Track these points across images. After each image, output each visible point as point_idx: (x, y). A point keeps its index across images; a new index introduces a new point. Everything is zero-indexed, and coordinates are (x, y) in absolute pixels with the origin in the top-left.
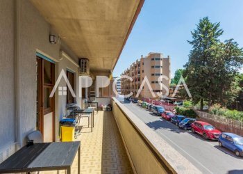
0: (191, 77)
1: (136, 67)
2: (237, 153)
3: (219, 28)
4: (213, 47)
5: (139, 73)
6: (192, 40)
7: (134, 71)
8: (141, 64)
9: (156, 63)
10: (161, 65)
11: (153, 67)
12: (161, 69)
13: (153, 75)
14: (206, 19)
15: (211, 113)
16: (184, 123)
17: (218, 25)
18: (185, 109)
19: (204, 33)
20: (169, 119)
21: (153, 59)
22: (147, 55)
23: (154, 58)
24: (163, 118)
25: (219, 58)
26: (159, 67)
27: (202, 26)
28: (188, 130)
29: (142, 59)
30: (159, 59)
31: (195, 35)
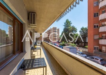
1: (49, 31)
4: (69, 27)
5: (50, 33)
9: (55, 30)
12: (57, 32)
14: (68, 19)
17: (71, 21)
19: (67, 23)
25: (70, 30)
27: (67, 21)
29: (51, 29)
30: (56, 29)
31: (65, 24)
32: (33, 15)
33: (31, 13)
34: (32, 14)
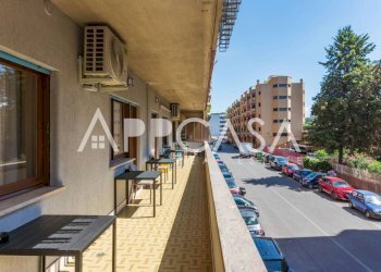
0: (322, 115)
1: (248, 98)
2: (368, 215)
3: (369, 42)
4: (357, 71)
5: (254, 107)
6: (325, 60)
7: (246, 104)
8: (257, 94)
9: (280, 91)
10: (289, 93)
11: (275, 98)
12: (289, 101)
13: (276, 110)
14: (348, 29)
15: (350, 166)
16: (308, 178)
17: (365, 38)
18: (317, 160)
19: (343, 50)
20: (291, 175)
21: (275, 86)
22: (267, 79)
23: (278, 83)
24: (284, 173)
25: (364, 88)
26: (285, 97)
27: (340, 39)
28: (314, 188)
29: (258, 86)
30: (285, 85)
31: (330, 53)
32: (95, 33)
33: (90, 28)
34: (92, 31)
